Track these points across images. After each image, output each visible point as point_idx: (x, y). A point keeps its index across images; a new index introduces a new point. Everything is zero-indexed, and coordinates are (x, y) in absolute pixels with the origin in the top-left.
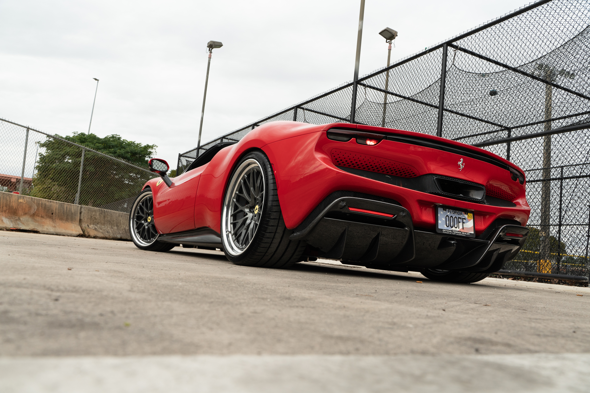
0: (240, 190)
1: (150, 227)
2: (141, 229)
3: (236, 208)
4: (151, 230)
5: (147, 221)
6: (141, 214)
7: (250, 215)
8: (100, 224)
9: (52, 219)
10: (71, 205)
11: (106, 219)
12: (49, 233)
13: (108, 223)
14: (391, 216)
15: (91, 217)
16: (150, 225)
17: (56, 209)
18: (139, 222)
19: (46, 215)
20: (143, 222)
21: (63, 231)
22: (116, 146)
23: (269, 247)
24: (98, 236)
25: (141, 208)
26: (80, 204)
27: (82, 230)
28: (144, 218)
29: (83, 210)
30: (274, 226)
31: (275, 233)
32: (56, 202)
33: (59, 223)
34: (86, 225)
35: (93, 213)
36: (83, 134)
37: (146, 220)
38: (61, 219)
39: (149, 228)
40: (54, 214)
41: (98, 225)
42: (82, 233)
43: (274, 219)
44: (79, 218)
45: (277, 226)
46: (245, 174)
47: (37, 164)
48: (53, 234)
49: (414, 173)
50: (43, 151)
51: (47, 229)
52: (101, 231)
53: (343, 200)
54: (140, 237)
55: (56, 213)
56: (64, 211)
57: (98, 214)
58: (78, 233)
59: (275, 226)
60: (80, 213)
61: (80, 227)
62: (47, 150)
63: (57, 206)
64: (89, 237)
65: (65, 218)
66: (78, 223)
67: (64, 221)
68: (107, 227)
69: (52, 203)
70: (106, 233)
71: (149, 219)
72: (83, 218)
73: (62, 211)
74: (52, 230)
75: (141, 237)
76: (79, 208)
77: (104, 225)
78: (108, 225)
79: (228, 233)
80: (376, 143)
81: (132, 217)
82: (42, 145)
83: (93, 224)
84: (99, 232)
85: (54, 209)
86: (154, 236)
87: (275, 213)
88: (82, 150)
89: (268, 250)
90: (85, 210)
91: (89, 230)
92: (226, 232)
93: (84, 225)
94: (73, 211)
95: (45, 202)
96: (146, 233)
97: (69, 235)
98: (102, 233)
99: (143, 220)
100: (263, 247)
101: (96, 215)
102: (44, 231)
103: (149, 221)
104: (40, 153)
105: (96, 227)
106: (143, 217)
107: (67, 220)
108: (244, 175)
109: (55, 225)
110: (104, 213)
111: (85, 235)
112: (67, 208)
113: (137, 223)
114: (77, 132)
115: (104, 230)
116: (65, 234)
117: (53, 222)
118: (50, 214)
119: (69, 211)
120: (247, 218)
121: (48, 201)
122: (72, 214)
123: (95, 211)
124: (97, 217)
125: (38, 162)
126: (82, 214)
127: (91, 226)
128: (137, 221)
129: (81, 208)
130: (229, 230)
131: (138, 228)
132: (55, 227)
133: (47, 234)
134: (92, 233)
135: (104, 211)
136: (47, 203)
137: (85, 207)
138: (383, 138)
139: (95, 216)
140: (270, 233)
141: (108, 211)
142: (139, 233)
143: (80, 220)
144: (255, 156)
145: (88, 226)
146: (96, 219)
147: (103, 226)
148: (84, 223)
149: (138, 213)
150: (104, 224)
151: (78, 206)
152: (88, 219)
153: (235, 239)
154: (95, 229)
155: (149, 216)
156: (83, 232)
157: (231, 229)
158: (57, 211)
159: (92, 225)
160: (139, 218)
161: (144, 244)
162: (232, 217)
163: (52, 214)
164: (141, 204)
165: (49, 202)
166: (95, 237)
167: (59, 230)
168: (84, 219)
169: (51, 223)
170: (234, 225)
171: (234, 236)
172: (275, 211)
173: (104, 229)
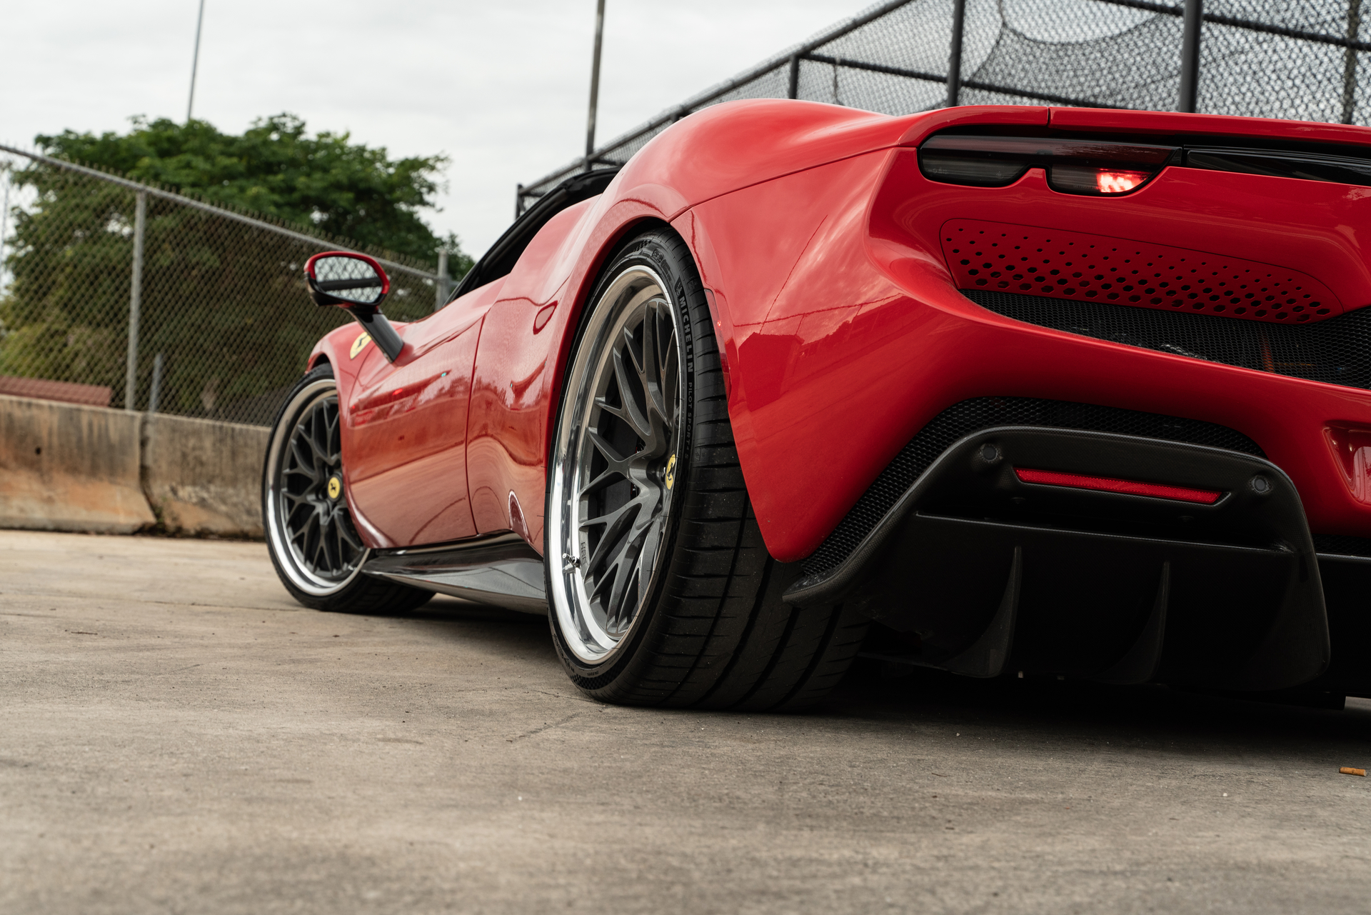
0: (612, 394)
1: (336, 517)
2: (305, 530)
3: (598, 464)
4: (342, 533)
5: (326, 495)
6: (302, 468)
7: (647, 495)
8: (218, 481)
9: (39, 470)
10: (105, 414)
11: (240, 460)
12: (29, 525)
13: (247, 477)
14: (1209, 497)
15: (184, 455)
16: (336, 512)
17: (50, 434)
18: (298, 500)
19: (16, 458)
20: (311, 498)
21: (80, 515)
22: (293, 163)
23: (711, 634)
24: (213, 527)
25: (303, 446)
26: (139, 410)
27: (153, 507)
28: (315, 483)
29: (150, 430)
30: (721, 548)
31: (730, 576)
32: (51, 407)
33: (64, 484)
34: (167, 488)
35: (192, 442)
36: (164, 124)
37: (322, 491)
38: (73, 470)
39: (332, 523)
40: (44, 453)
41: (212, 488)
42: (150, 518)
43: (719, 520)
44: (137, 463)
45: (737, 548)
46: (626, 325)
47: (8, 251)
48: (43, 530)
49: (1315, 304)
50: (28, 197)
51: (22, 510)
52: (223, 508)
53: (991, 440)
54: (302, 557)
55: (50, 447)
56: (80, 440)
57: (208, 443)
58: (135, 521)
59: (728, 548)
60: (143, 443)
61: (142, 499)
62: (42, 192)
63: (55, 420)
64: (178, 533)
65: (87, 463)
66: (134, 480)
67: (83, 478)
68: (248, 493)
69: (35, 412)
70: (245, 517)
71: (334, 488)
72: (155, 461)
73: (74, 439)
74: (39, 514)
75: (309, 558)
76: (137, 424)
77: (234, 487)
78: (250, 487)
79: (570, 566)
80: (1139, 182)
81: (271, 481)
82: (22, 179)
83: (194, 484)
84: (215, 511)
85: (44, 434)
86: (349, 557)
87: (724, 497)
88: (134, 200)
89: (706, 642)
90: (159, 432)
91: (177, 507)
92: (565, 562)
93: (160, 489)
94: (114, 436)
95: (9, 409)
96: (322, 543)
97: (103, 528)
98: (229, 516)
99: (311, 492)
100: (686, 635)
101: (201, 448)
102: (11, 518)
103: (333, 494)
104: (13, 209)
105: (205, 495)
106: (309, 481)
107: (94, 472)
108: (622, 329)
109: (51, 494)
110: (233, 437)
111: (163, 524)
112: (90, 425)
113: (291, 503)
114: (144, 116)
115: (235, 505)
116: (87, 527)
117: (44, 483)
118: (33, 456)
119: (100, 436)
120: (637, 508)
121: (20, 403)
122: (111, 447)
123: (197, 433)
124: (208, 453)
125: (11, 242)
126: (150, 447)
127: (185, 492)
128: (293, 497)
129: (144, 423)
130: (576, 554)
131: (295, 523)
132: (50, 500)
133: (23, 529)
134: (191, 520)
135: (233, 430)
136: (18, 413)
137: (158, 420)
138: (1167, 159)
139: (197, 453)
140: (707, 576)
141: (247, 431)
142: (298, 541)
143: (144, 472)
144: (650, 253)
145: (174, 491)
146: (202, 464)
147: (231, 491)
148: (159, 482)
149: (293, 464)
150: (234, 482)
151: (133, 418)
152: (171, 463)
153: (596, 594)
154: (202, 503)
155: (331, 474)
156: (158, 515)
157: (582, 550)
158: (55, 441)
159: (189, 489)
160: (297, 484)
161: (321, 586)
162: (586, 502)
163: (38, 451)
164: (302, 427)
165: (24, 407)
166: (202, 535)
167: (65, 514)
168: (159, 467)
169: (36, 486)
170: (593, 532)
171: (591, 579)
172: (721, 485)
173: (235, 499)
